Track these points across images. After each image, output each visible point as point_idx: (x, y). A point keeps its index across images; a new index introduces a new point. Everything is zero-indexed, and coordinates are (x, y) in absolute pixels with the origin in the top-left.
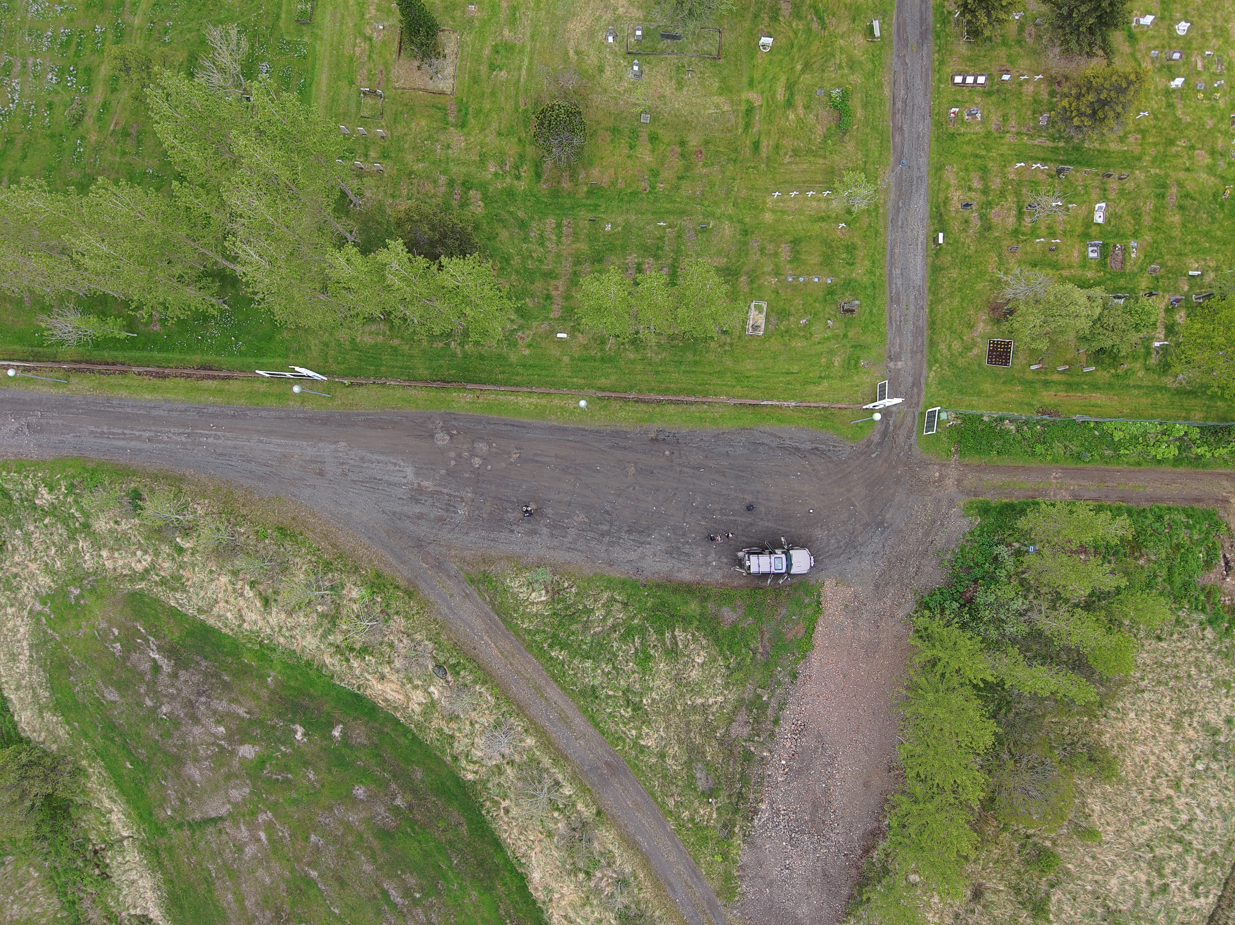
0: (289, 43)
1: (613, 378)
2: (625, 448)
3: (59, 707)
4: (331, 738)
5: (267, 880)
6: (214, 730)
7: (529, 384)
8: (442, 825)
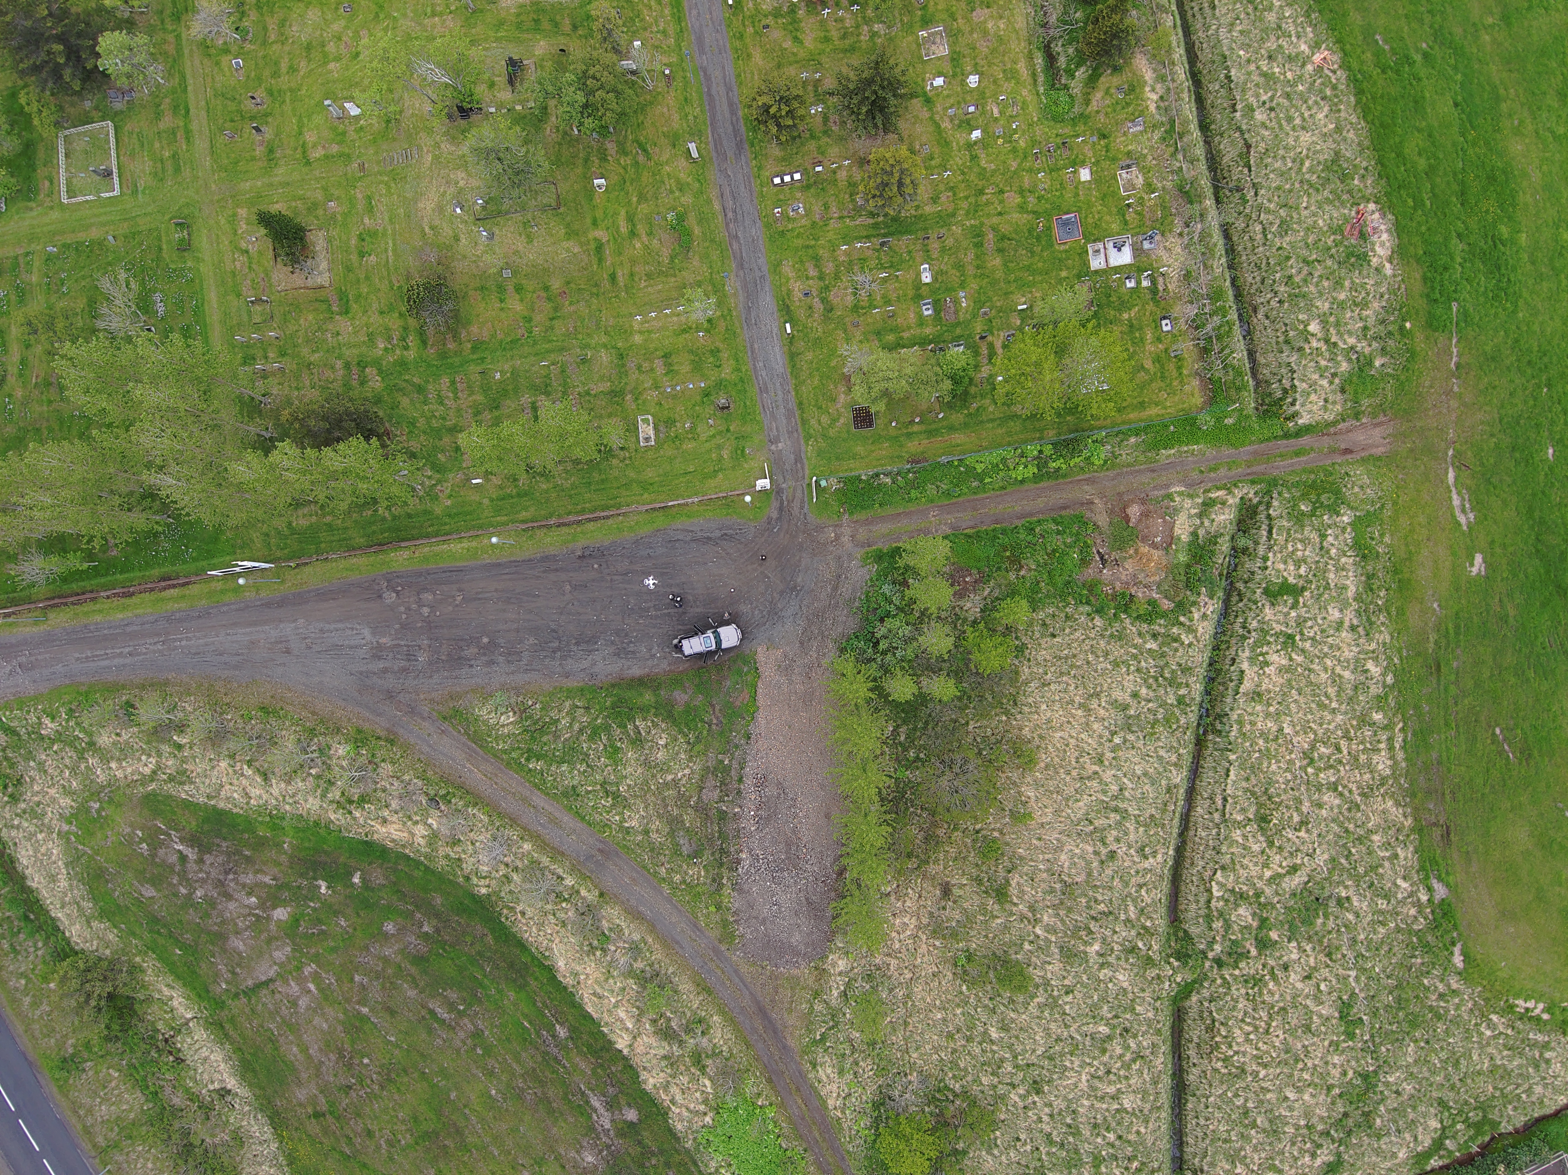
0: (175, 270)
1: (532, 509)
2: (557, 570)
3: (104, 914)
4: (353, 885)
5: (324, 1025)
6: (247, 902)
7: (458, 531)
8: (468, 939)
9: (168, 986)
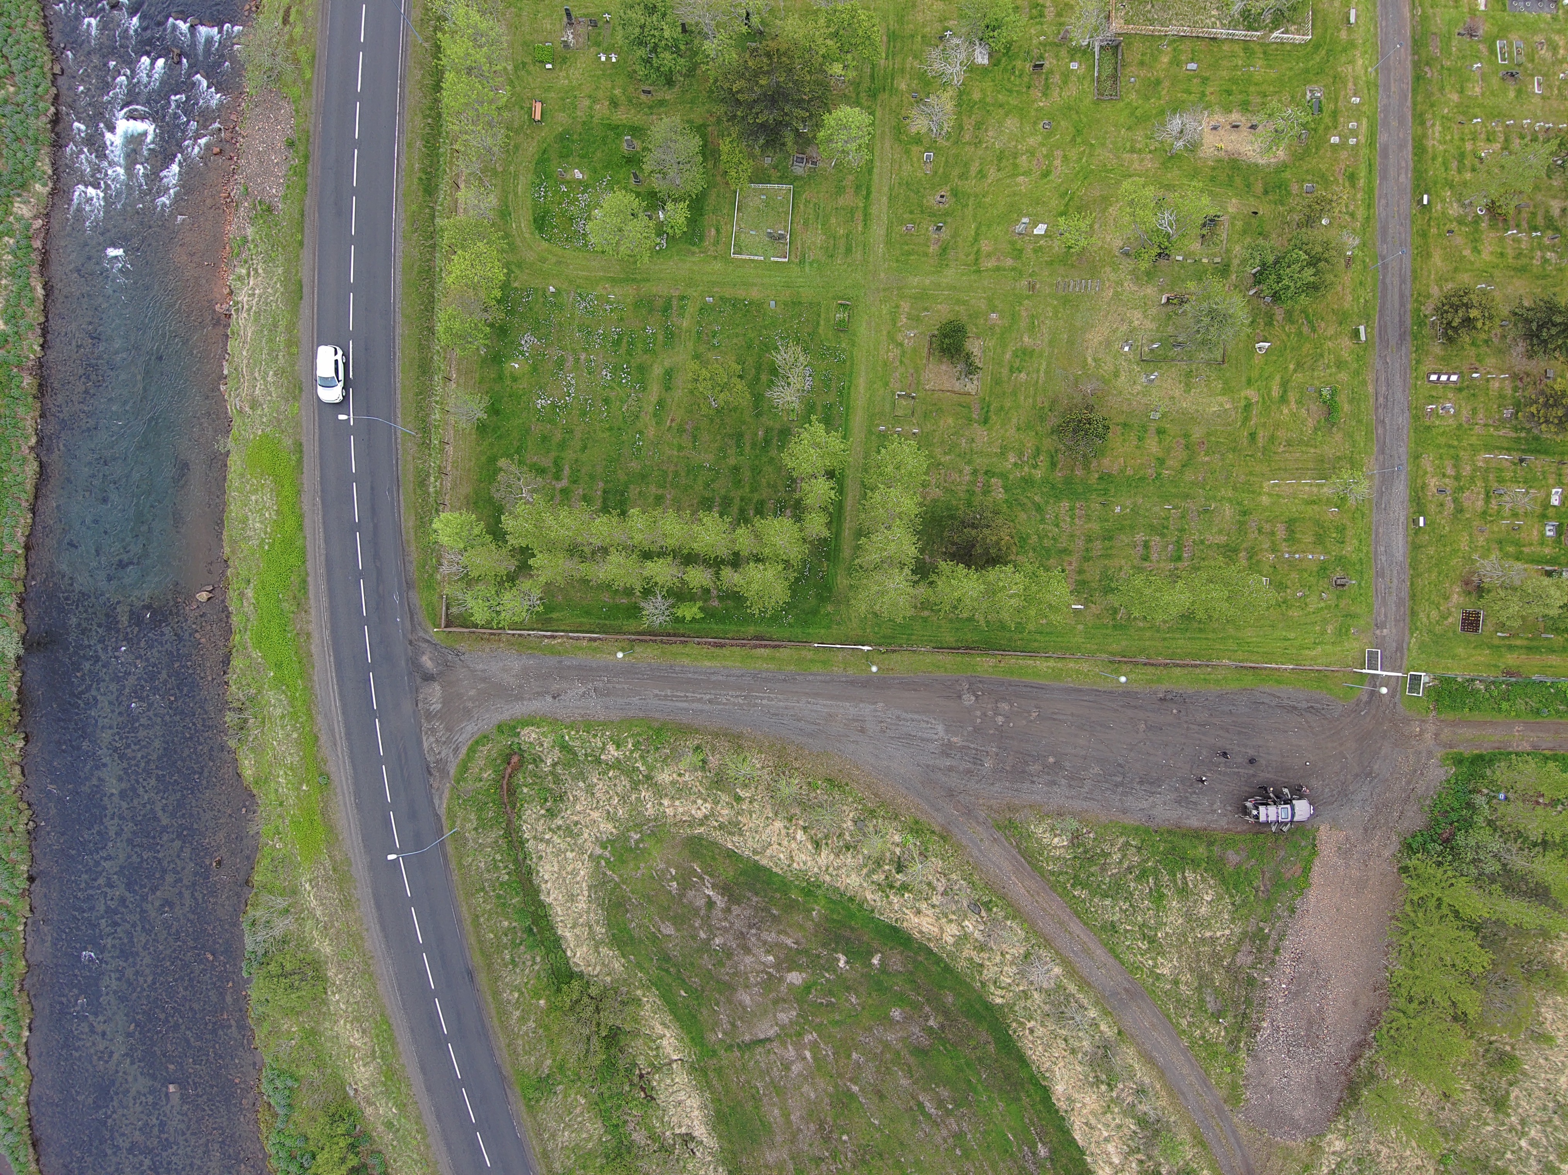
0: (829, 348)
1: (1124, 644)
2: (1136, 707)
3: (615, 942)
4: (871, 965)
5: (812, 1095)
6: (763, 959)
7: (1046, 650)
8: (972, 1043)
9: (663, 1024)
